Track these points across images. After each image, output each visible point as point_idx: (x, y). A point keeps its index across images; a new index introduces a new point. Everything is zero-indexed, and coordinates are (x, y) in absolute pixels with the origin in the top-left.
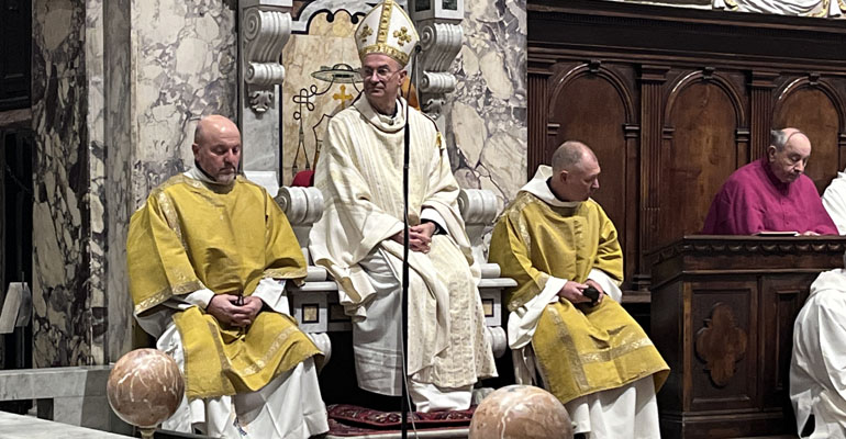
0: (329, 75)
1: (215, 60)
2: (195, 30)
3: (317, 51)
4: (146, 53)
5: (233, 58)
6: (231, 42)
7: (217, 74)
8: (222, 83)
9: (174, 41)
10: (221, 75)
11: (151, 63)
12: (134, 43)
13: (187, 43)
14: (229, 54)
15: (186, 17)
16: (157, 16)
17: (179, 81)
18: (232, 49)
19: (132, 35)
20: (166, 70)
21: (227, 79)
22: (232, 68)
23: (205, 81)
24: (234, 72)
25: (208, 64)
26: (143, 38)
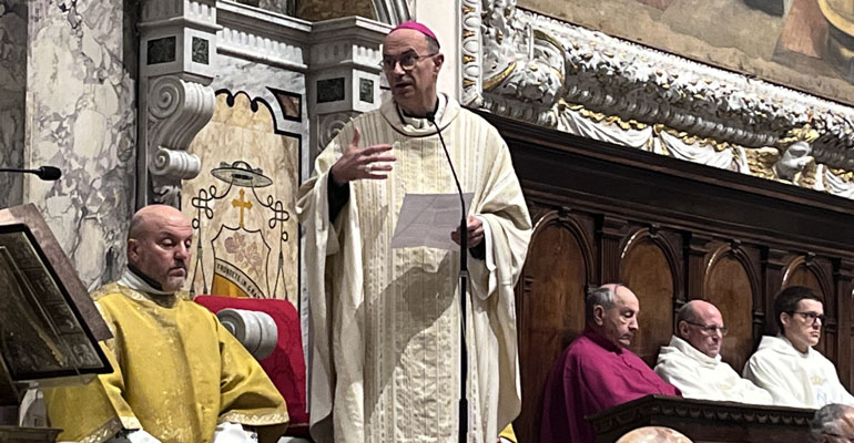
0: (228, 175)
1: (114, 142)
2: (93, 100)
3: (218, 143)
4: (42, 125)
5: (132, 141)
6: (130, 121)
7: (116, 162)
8: (120, 172)
9: (72, 113)
10: (119, 163)
11: (46, 139)
12: (30, 110)
13: (85, 116)
14: (128, 135)
15: (85, 82)
16: (54, 77)
17: (76, 166)
18: (131, 128)
19: (27, 99)
20: (63, 150)
21: (126, 168)
22: (131, 154)
23: (103, 168)
24: (132, 160)
25: (106, 146)
26: (39, 103)
